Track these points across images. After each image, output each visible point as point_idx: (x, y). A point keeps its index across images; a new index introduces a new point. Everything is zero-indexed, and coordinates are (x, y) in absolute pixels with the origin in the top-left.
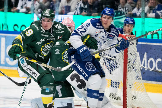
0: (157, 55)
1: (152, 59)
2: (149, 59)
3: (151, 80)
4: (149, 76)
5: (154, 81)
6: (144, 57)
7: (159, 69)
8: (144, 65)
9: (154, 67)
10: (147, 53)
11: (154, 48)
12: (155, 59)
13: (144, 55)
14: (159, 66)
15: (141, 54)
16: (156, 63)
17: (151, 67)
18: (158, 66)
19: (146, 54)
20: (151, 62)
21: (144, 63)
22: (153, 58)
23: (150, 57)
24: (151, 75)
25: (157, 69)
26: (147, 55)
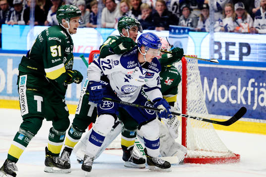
0: (230, 81)
1: (223, 87)
2: (219, 87)
3: (223, 115)
4: (221, 110)
5: (226, 115)
6: (214, 84)
7: (233, 99)
8: (213, 95)
9: (226, 98)
10: (217, 78)
11: (226, 73)
12: (228, 87)
13: (213, 81)
14: (233, 97)
15: (210, 80)
16: (230, 91)
17: (223, 97)
18: (232, 95)
19: (215, 80)
20: (223, 91)
21: (214, 93)
22: (226, 85)
23: (222, 84)
24: (223, 108)
25: (231, 100)
26: (217, 81)
